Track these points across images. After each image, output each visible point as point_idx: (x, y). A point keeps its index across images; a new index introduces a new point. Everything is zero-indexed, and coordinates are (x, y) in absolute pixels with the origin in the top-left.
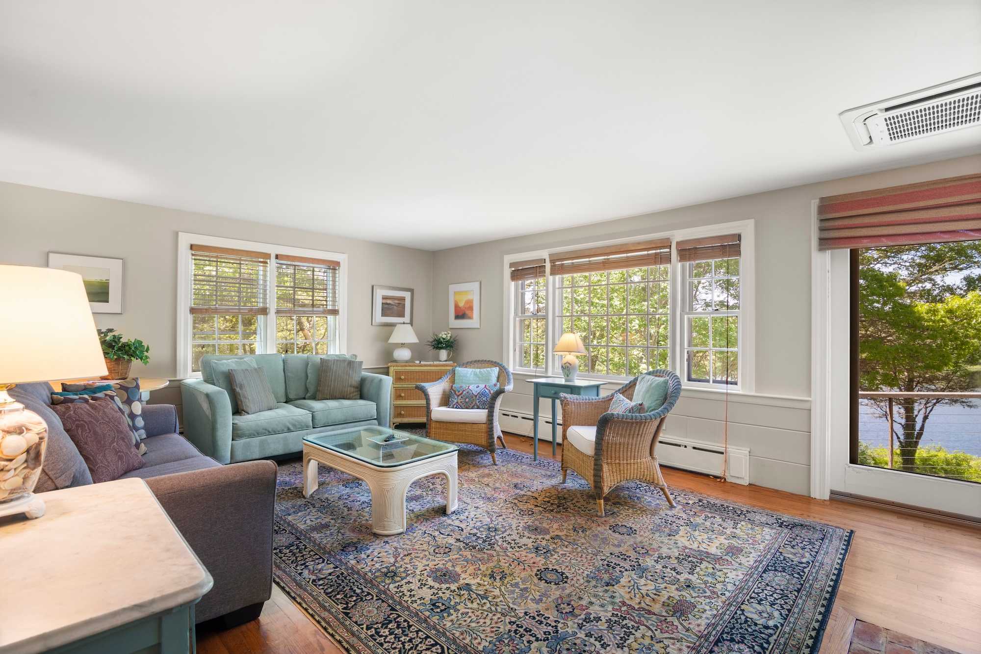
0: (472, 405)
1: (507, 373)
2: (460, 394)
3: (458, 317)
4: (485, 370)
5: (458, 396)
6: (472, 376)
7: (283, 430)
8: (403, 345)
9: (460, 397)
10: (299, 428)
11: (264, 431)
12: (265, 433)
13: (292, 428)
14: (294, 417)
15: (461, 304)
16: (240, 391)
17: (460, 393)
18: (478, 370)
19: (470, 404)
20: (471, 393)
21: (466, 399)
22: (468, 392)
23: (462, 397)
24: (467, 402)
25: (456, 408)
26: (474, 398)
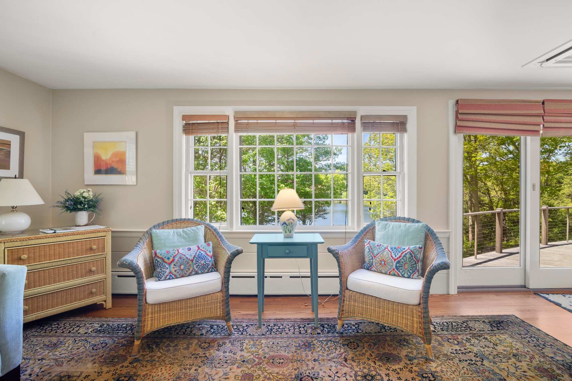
0: (189, 272)
2: (172, 262)
3: (99, 172)
6: (177, 237)
8: (14, 209)
9: (172, 265)
15: (107, 157)
18: (180, 231)
19: (187, 271)
20: (185, 257)
21: (180, 266)
22: (180, 258)
23: (174, 265)
24: (182, 270)
25: (169, 279)
26: (190, 263)
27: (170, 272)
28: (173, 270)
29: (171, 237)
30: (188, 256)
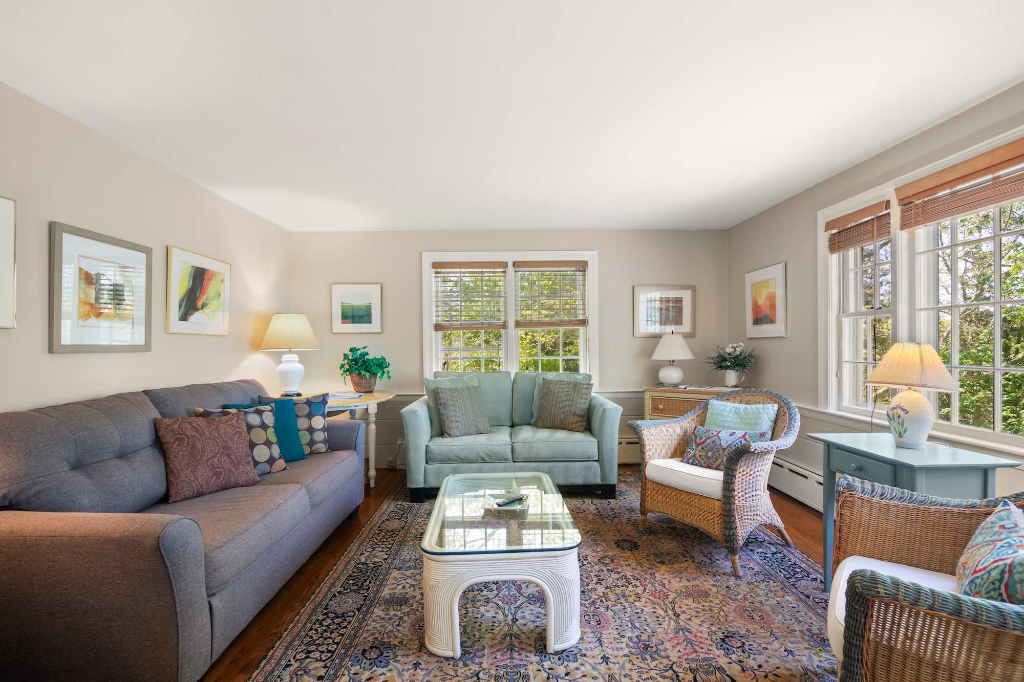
0: (717, 463)
1: (790, 415)
2: (701, 443)
3: (757, 321)
4: (754, 406)
5: (698, 445)
6: (731, 415)
7: (477, 460)
8: (672, 363)
9: (700, 448)
10: (496, 460)
11: (456, 458)
12: (456, 460)
13: (487, 459)
14: (490, 447)
15: (761, 301)
16: (444, 412)
17: (702, 441)
18: (743, 406)
19: (713, 461)
20: (719, 443)
21: (708, 452)
22: (713, 442)
23: (702, 448)
24: (708, 458)
25: (692, 464)
26: (721, 452)
27: (694, 456)
28: (698, 454)
29: (726, 413)
30: (722, 442)
